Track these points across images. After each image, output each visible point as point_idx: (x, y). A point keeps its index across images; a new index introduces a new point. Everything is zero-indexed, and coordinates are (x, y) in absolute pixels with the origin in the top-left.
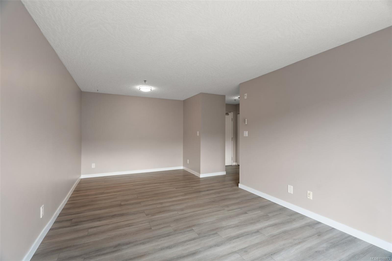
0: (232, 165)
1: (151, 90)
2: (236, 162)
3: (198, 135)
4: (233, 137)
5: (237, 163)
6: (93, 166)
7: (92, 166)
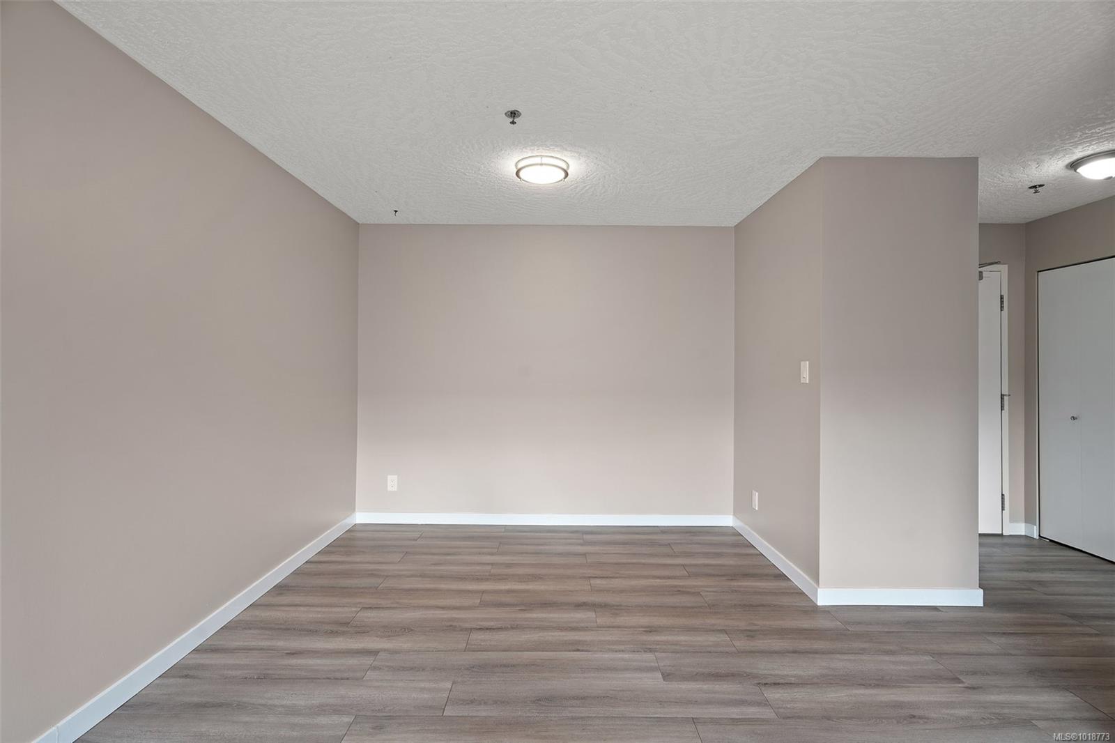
0: (1001, 535)
1: (567, 175)
2: (1028, 520)
3: (805, 376)
4: (1005, 391)
5: (1036, 528)
6: (392, 482)
7: (389, 483)
